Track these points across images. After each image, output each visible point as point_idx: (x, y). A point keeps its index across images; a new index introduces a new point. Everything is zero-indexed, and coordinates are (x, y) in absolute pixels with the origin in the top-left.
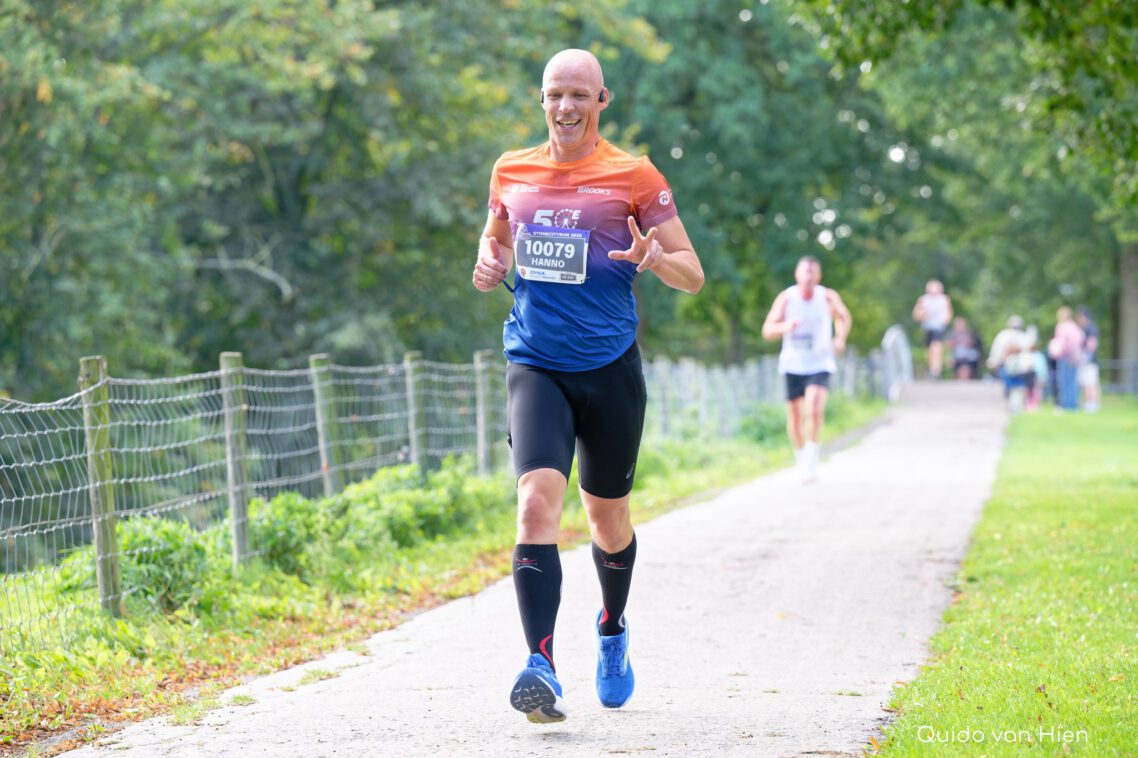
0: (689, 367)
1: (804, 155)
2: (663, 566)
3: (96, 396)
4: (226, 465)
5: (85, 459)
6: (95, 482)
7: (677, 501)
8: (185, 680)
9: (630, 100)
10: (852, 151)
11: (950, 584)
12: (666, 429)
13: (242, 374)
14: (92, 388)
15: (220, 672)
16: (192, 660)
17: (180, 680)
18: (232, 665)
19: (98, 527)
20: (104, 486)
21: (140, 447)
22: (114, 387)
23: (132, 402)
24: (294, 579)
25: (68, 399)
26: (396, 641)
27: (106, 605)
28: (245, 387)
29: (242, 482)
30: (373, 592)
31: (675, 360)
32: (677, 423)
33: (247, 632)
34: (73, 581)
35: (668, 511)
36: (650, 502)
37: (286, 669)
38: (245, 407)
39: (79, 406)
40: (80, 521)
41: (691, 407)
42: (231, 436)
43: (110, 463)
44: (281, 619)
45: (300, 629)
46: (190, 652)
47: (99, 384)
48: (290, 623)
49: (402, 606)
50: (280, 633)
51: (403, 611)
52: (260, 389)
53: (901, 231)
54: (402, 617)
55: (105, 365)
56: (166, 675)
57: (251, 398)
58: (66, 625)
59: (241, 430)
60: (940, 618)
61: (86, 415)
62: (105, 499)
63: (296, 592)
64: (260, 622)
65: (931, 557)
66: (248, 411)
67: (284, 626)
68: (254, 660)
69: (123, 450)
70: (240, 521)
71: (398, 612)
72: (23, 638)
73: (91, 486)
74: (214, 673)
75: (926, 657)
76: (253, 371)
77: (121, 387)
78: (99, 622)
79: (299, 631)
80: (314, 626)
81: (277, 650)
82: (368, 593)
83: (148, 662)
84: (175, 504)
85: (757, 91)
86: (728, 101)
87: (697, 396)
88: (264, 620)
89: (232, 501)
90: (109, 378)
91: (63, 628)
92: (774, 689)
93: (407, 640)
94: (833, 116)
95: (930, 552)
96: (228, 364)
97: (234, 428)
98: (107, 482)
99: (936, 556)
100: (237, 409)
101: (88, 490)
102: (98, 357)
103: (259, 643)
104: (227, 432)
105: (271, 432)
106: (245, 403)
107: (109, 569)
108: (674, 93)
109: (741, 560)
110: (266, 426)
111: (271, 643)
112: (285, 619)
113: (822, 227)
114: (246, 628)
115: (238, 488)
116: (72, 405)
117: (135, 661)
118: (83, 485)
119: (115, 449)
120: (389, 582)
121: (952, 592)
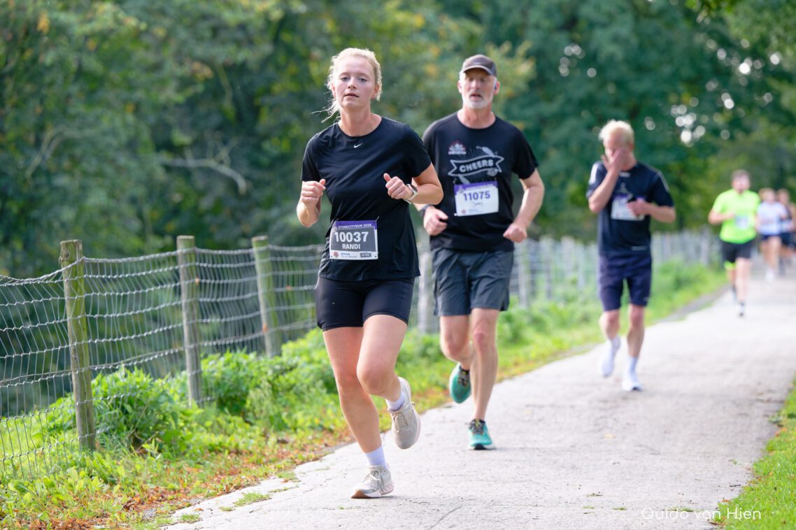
0: (568, 244)
1: (667, 70)
2: (542, 407)
3: (74, 272)
4: (182, 326)
5: (65, 323)
6: (73, 343)
7: (556, 355)
8: (147, 501)
9: (524, 26)
10: (706, 66)
11: (774, 420)
12: (550, 294)
13: (195, 253)
14: (70, 265)
15: (175, 496)
16: (153, 486)
17: (141, 503)
18: (185, 489)
19: (76, 379)
20: (81, 345)
21: (110, 313)
22: (88, 264)
23: (103, 276)
24: (239, 419)
25: (50, 275)
26: (317, 470)
27: (83, 441)
28: (197, 264)
29: (196, 342)
30: (303, 429)
31: (558, 238)
32: (559, 290)
33: (199, 463)
34: (58, 422)
35: (550, 361)
36: (533, 355)
37: (228, 493)
38: (197, 280)
39: (59, 280)
40: (61, 374)
41: (571, 276)
42: (186, 303)
43: (85, 327)
44: (227, 452)
45: (243, 460)
46: (152, 479)
47: (76, 263)
48: (234, 455)
49: (326, 441)
50: (226, 465)
51: (326, 445)
52: (210, 265)
53: (748, 131)
54: (325, 450)
55: (81, 247)
56: (130, 499)
57: (203, 273)
58: (50, 459)
59: (194, 299)
60: (764, 447)
61: (66, 288)
62: (81, 355)
63: (240, 430)
64: (209, 455)
65: (761, 398)
66: (200, 283)
67: (229, 458)
68: (203, 486)
69: (96, 316)
70: (194, 373)
71: (323, 446)
72: (15, 469)
73: (70, 345)
74: (170, 497)
75: (749, 479)
76: (203, 251)
77: (95, 265)
78: (78, 456)
79: (241, 462)
80: (254, 458)
81: (222, 477)
82: (299, 430)
83: (116, 488)
84: (139, 359)
85: (628, 18)
86: (604, 26)
87: (576, 268)
88: (213, 453)
89: (188, 357)
90: (84, 257)
91: (48, 460)
92: (622, 506)
93: (327, 469)
94: (690, 38)
95: (761, 394)
96: (183, 245)
97: (188, 298)
98: (83, 342)
99: (765, 397)
100: (191, 281)
101: (68, 349)
102: (75, 241)
103: (208, 472)
104: (184, 300)
105: (219, 300)
106: (197, 277)
107: (86, 413)
108: (559, 19)
109: (605, 401)
110: (215, 295)
111: (218, 473)
112: (230, 453)
113: (683, 128)
114: (199, 460)
115: (192, 346)
116: (54, 280)
117: (107, 487)
118: (63, 345)
119: (89, 315)
120: (317, 421)
121: (776, 426)
